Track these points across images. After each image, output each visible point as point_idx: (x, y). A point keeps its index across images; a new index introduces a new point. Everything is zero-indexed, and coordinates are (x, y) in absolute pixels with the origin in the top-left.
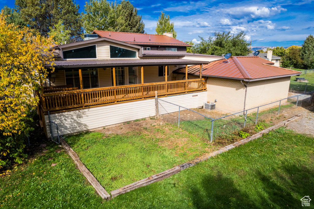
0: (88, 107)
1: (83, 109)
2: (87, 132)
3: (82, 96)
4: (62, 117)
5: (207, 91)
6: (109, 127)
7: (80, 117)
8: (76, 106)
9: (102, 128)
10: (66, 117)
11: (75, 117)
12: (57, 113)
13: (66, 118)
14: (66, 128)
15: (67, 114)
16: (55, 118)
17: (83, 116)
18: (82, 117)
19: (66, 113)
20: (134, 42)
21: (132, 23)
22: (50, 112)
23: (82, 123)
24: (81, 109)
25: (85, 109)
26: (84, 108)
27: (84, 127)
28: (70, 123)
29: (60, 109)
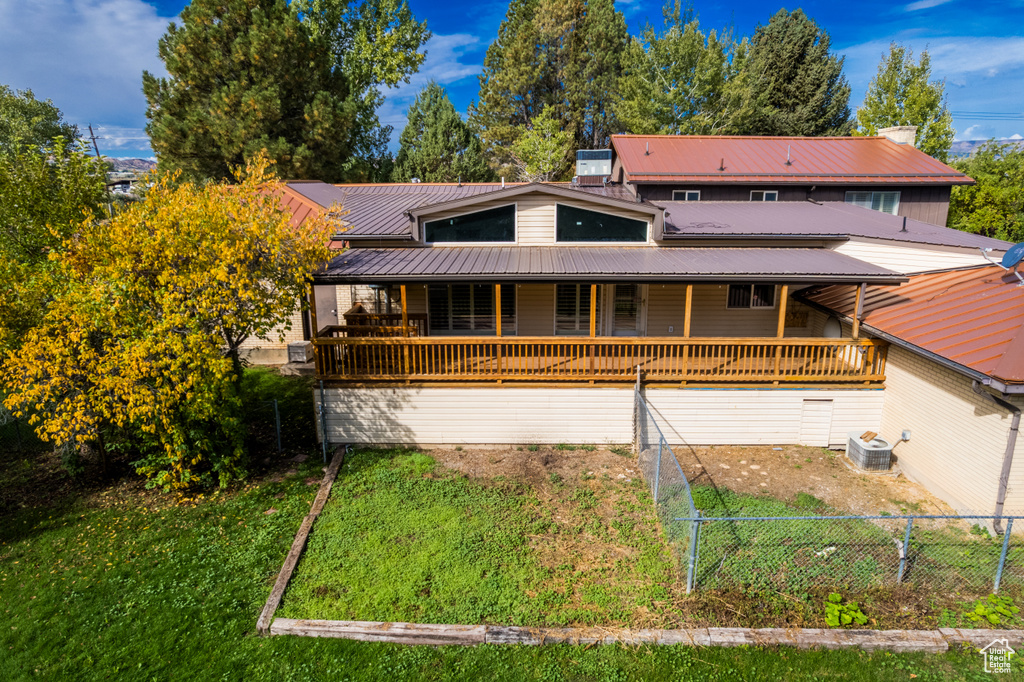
0: (417, 384)
1: (405, 387)
2: (413, 449)
3: (406, 352)
4: (352, 398)
5: (883, 389)
6: (473, 447)
7: (395, 407)
8: (387, 377)
9: (454, 447)
10: (362, 401)
11: (382, 405)
12: (342, 388)
13: (362, 404)
14: (360, 427)
15: (365, 394)
16: (337, 398)
17: (404, 404)
18: (401, 408)
19: (363, 391)
20: (719, 172)
21: (798, 88)
22: (325, 382)
23: (400, 422)
24: (398, 388)
25: (409, 387)
26: (408, 384)
27: (403, 433)
28: (371, 416)
29: (350, 378)
